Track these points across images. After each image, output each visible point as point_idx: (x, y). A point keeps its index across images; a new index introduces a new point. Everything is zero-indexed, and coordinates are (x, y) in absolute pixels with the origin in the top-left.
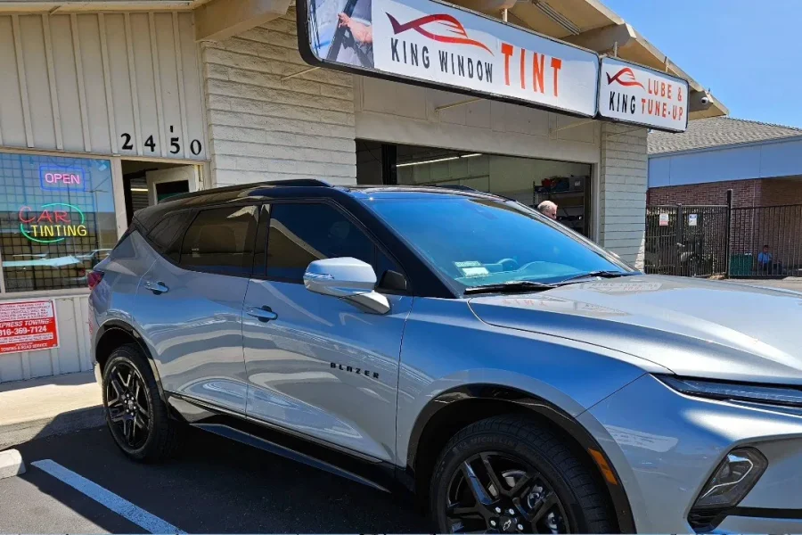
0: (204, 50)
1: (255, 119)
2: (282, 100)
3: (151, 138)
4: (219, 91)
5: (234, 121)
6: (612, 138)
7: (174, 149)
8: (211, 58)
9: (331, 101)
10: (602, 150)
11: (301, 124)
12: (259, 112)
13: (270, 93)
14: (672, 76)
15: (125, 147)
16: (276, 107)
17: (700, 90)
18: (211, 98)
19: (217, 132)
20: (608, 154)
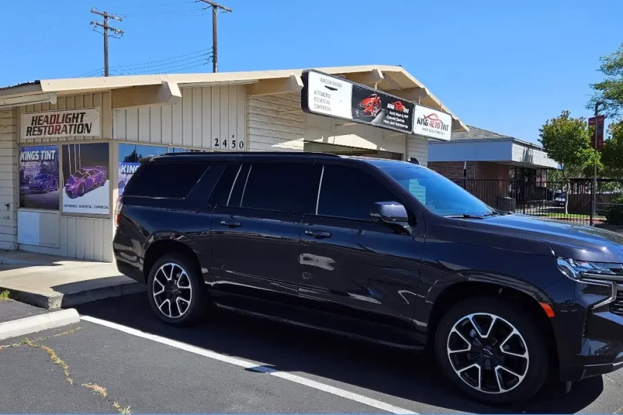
0: (248, 100)
1: (267, 131)
2: (276, 122)
3: (225, 141)
4: (254, 119)
5: (258, 133)
6: (411, 141)
7: (233, 146)
8: (252, 103)
9: (295, 123)
10: (407, 146)
11: (283, 134)
12: (267, 128)
13: (273, 119)
14: (444, 112)
15: (216, 145)
16: (274, 126)
17: (456, 118)
18: (251, 122)
19: (252, 138)
20: (410, 149)
